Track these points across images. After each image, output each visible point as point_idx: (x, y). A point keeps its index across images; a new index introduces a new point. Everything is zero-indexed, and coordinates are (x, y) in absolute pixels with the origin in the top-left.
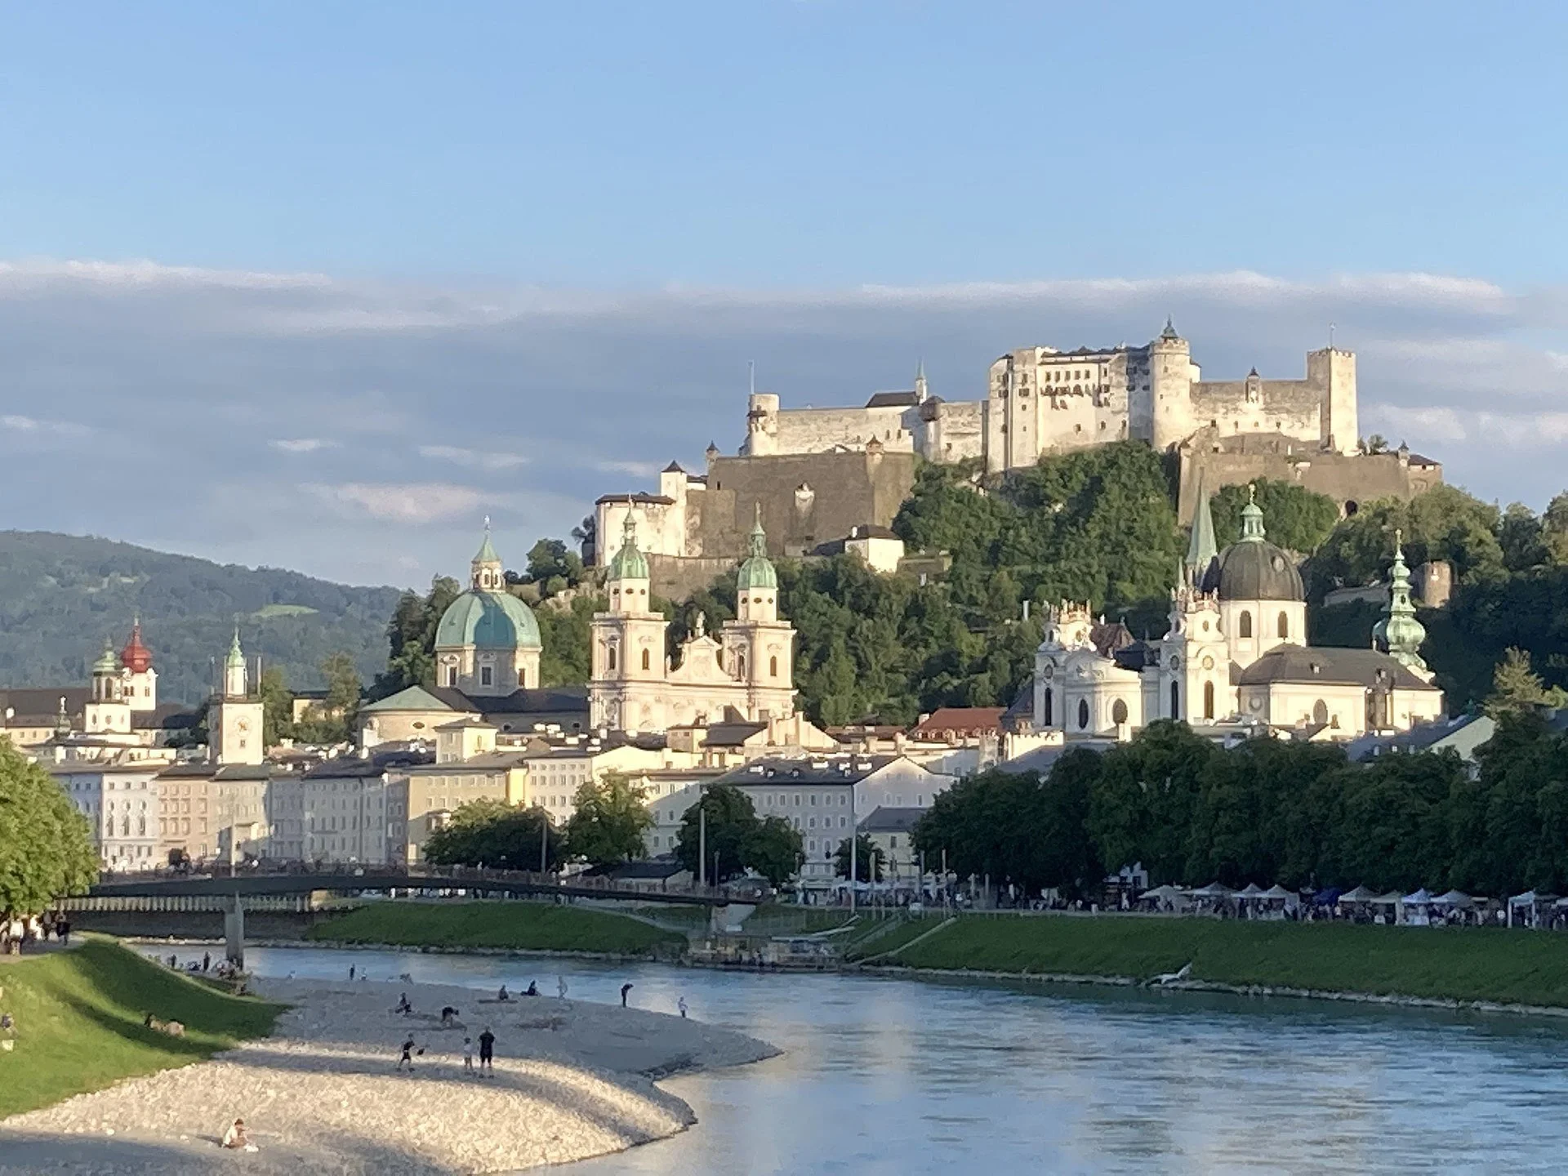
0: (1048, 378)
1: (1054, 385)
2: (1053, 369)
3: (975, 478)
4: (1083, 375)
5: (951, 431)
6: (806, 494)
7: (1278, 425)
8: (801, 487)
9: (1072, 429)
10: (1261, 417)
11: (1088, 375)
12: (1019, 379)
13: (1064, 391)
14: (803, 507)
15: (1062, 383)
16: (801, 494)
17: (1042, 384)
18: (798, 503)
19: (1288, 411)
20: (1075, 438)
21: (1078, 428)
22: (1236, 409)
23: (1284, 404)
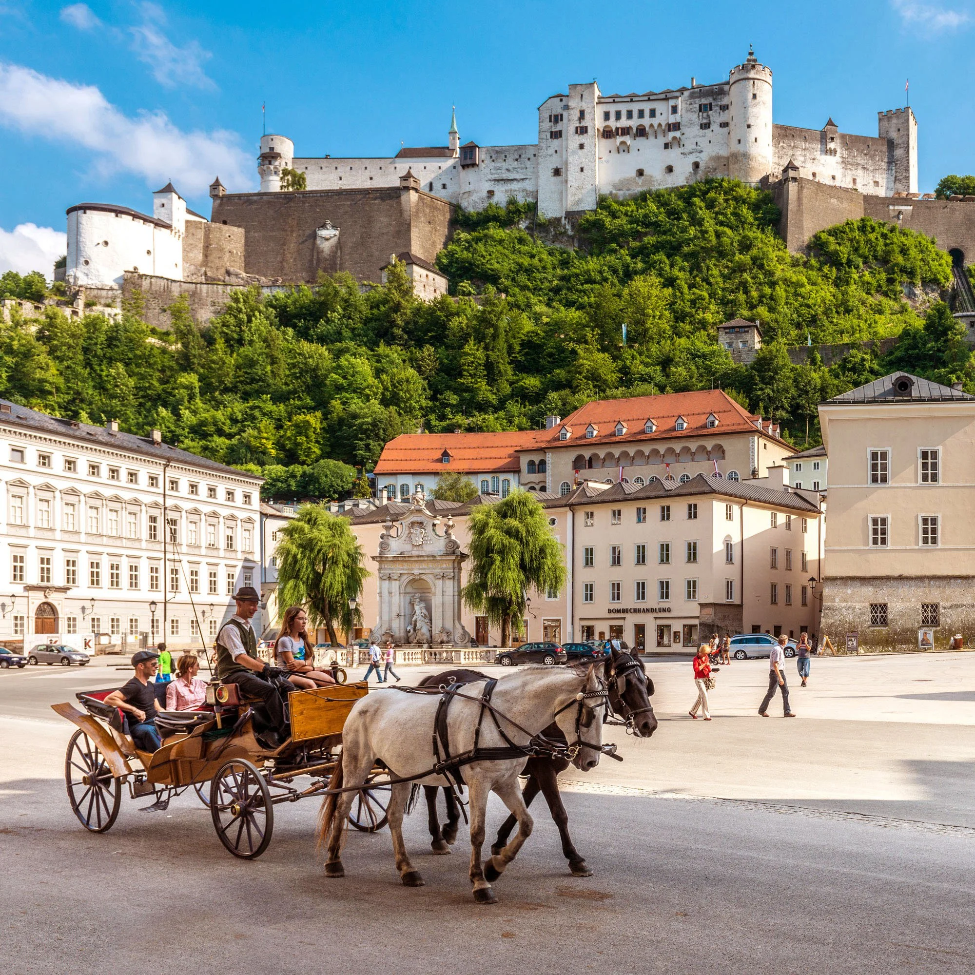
0: (607, 116)
1: (613, 124)
2: (612, 109)
3: (522, 225)
4: (647, 113)
5: (495, 176)
6: (329, 232)
7: (854, 181)
8: (324, 226)
9: (634, 174)
10: (838, 172)
11: (653, 113)
12: (576, 115)
13: (626, 131)
14: (326, 247)
15: (624, 122)
16: (324, 233)
17: (599, 123)
18: (318, 241)
19: (864, 168)
20: (637, 183)
21: (640, 173)
22: (814, 159)
23: (860, 160)
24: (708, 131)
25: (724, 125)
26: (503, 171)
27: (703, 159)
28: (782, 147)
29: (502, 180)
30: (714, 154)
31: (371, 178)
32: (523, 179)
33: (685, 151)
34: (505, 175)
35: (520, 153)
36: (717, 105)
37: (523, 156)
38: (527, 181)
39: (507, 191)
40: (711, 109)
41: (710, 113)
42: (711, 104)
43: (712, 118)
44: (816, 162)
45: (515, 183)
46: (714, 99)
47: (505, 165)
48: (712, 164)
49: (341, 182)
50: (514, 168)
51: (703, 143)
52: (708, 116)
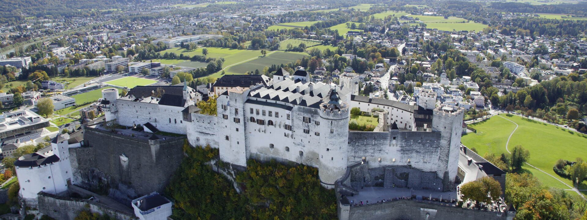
1: (255, 116)
2: (254, 107)
4: (274, 114)
5: (199, 130)
6: (124, 158)
7: (409, 161)
8: (122, 155)
10: (399, 157)
11: (277, 115)
12: (233, 111)
13: (262, 122)
14: (125, 165)
15: (261, 117)
16: (122, 158)
17: (248, 115)
18: (122, 162)
19: (417, 152)
20: (270, 152)
21: (272, 146)
22: (380, 150)
23: (416, 147)
24: (308, 135)
25: (317, 134)
26: (203, 128)
27: (305, 151)
28: (358, 146)
29: (203, 133)
30: (311, 150)
31: (149, 113)
32: (213, 134)
33: (295, 142)
34: (204, 131)
35: (210, 120)
36: (313, 120)
37: (212, 122)
38: (215, 136)
39: (205, 139)
40: (310, 122)
41: (309, 124)
42: (310, 119)
43: (310, 128)
44: (382, 152)
45: (209, 135)
46: (312, 116)
47: (204, 125)
48: (310, 156)
49: (137, 113)
50: (208, 128)
51: (305, 141)
52: (308, 126)
